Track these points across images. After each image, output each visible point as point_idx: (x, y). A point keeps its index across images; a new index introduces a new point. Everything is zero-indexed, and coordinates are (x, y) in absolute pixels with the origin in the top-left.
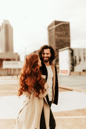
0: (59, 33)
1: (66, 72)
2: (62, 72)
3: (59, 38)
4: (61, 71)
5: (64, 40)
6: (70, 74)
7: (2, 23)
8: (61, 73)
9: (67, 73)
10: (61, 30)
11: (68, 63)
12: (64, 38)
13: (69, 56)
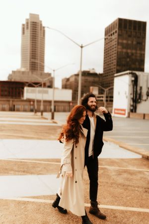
0: (125, 42)
1: (123, 112)
2: (116, 111)
3: (124, 50)
4: (115, 109)
5: (132, 54)
6: (129, 117)
7: (27, 20)
8: (115, 113)
9: (124, 114)
10: (130, 36)
11: (127, 97)
12: (134, 51)
13: (130, 85)
